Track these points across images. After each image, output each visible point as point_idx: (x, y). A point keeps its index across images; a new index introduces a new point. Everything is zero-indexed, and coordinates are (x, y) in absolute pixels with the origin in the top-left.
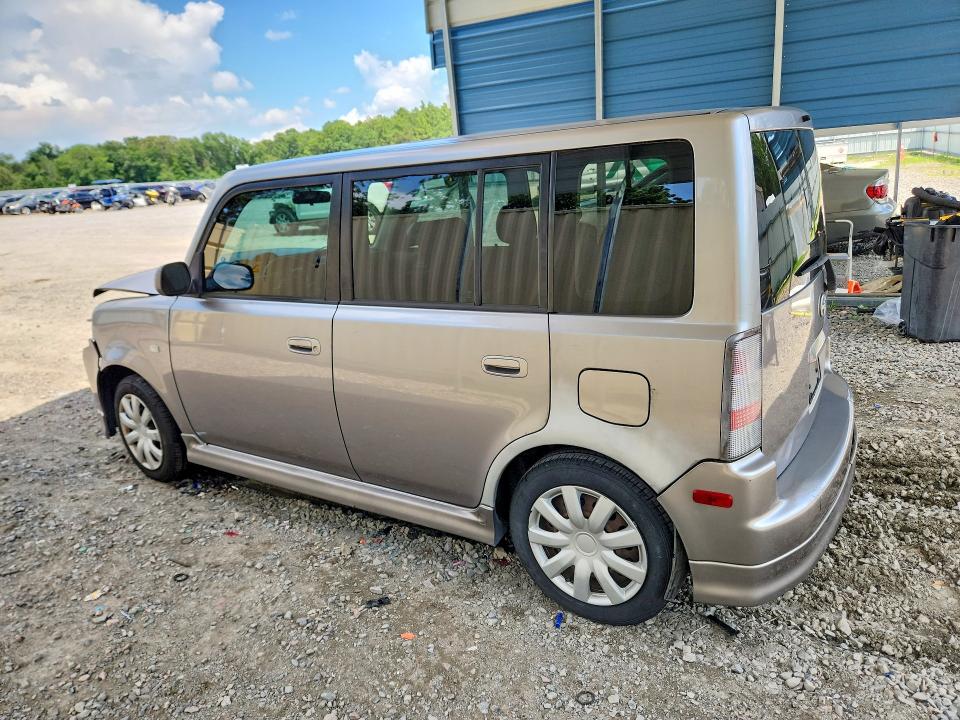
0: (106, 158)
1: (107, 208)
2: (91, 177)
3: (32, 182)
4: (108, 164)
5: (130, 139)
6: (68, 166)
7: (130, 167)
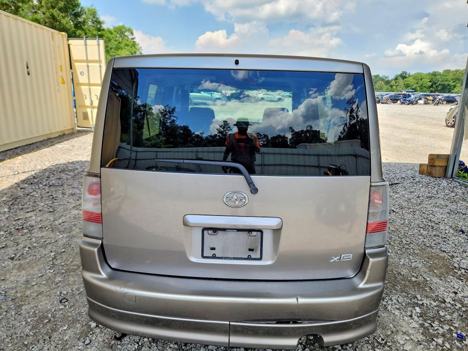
0: (429, 80)
1: (403, 103)
2: (418, 88)
3: (391, 89)
4: (429, 83)
5: (446, 71)
6: (409, 83)
7: (440, 85)
